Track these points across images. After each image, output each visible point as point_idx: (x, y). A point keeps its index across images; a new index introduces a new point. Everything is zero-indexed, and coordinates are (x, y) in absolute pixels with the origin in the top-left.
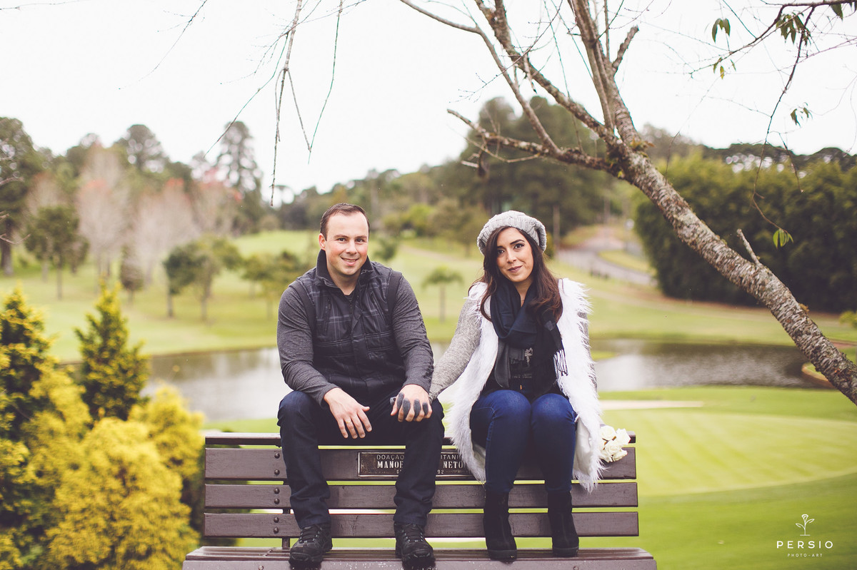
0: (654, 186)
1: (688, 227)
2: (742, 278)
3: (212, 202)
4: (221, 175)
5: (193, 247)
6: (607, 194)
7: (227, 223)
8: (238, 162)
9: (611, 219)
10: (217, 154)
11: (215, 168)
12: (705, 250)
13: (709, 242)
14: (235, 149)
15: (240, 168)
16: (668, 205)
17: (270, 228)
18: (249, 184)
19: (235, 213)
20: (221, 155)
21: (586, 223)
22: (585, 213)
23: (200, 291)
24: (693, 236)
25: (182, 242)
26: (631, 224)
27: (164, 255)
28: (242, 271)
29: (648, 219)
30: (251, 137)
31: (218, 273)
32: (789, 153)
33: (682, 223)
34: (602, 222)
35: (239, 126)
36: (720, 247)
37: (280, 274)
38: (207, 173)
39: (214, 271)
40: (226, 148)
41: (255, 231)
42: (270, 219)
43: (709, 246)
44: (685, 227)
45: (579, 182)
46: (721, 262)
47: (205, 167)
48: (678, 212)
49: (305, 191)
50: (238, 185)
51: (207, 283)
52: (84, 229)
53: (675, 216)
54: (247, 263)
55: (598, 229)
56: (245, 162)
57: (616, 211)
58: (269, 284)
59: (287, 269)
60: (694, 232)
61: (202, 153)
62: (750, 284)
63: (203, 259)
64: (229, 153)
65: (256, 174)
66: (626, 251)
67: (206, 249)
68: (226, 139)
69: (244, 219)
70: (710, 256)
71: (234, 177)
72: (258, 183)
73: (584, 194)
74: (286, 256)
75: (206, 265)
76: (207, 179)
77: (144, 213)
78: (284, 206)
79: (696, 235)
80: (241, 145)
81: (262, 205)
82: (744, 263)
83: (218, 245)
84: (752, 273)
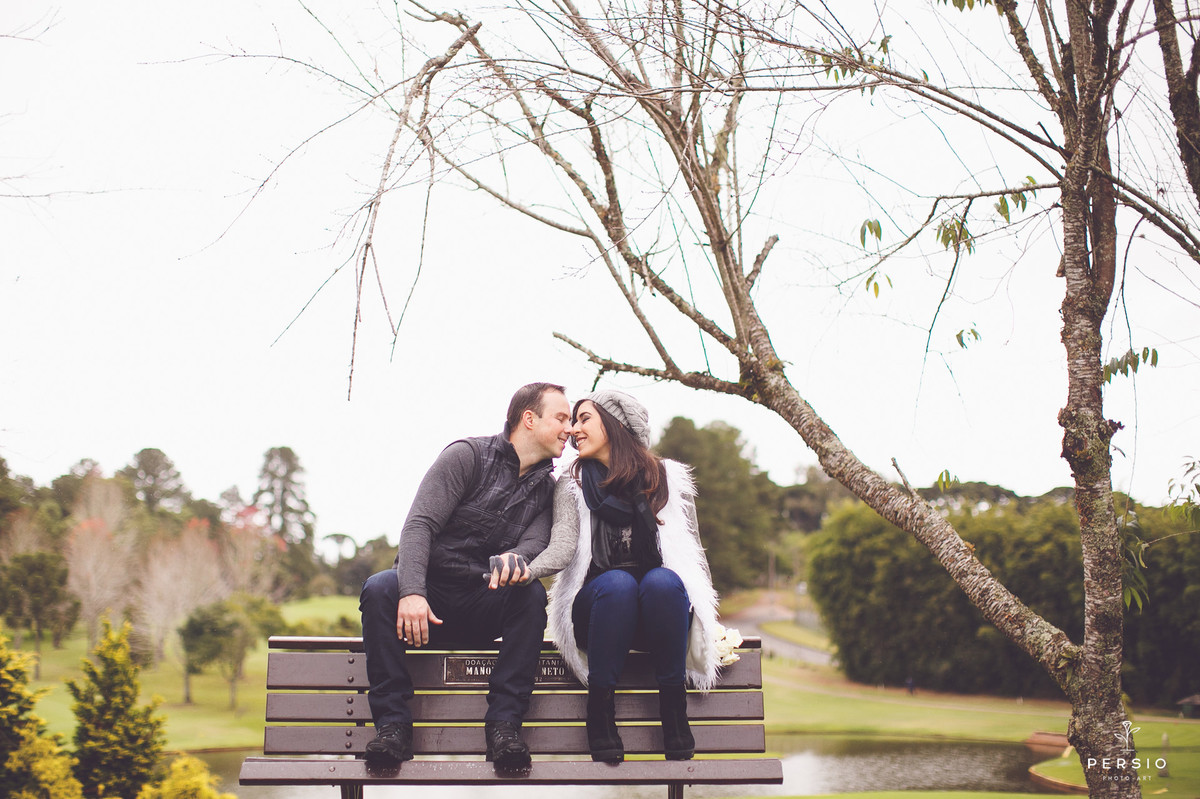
0: (794, 410)
1: (834, 455)
2: (896, 513)
3: (249, 551)
4: (259, 519)
5: (221, 609)
6: (771, 547)
7: (266, 582)
8: (283, 503)
9: (779, 580)
10: (256, 491)
11: (253, 508)
12: (854, 481)
13: (858, 472)
14: (278, 485)
15: (286, 509)
16: (811, 431)
17: (321, 592)
18: (297, 532)
19: (276, 568)
20: (260, 492)
21: (745, 586)
22: (744, 573)
23: (229, 670)
24: (839, 466)
25: (206, 603)
26: (803, 587)
27: (182, 621)
29: (830, 576)
30: (301, 469)
31: (254, 646)
32: (1010, 494)
33: (827, 451)
34: (765, 586)
35: (286, 455)
36: (871, 477)
38: (239, 515)
39: (248, 643)
40: (266, 482)
41: (304, 596)
42: (325, 579)
43: (858, 476)
44: (831, 456)
45: (734, 531)
46: (873, 495)
47: (240, 508)
48: (822, 438)
49: (370, 542)
50: (283, 531)
51: (239, 660)
52: (73, 585)
53: (818, 443)
55: (759, 594)
56: (292, 503)
57: (784, 570)
60: (840, 461)
61: (235, 488)
62: (907, 518)
63: (235, 625)
64: (271, 490)
65: (308, 518)
66: (797, 622)
67: (238, 614)
68: (268, 472)
69: (289, 579)
70: (859, 489)
71: (277, 522)
72: (308, 530)
73: (742, 547)
74: (344, 623)
75: (237, 633)
76: (240, 524)
77: (155, 565)
78: (343, 562)
79: (843, 465)
80: (287, 479)
81: (314, 560)
82: (899, 495)
83: (254, 606)
84: (908, 506)
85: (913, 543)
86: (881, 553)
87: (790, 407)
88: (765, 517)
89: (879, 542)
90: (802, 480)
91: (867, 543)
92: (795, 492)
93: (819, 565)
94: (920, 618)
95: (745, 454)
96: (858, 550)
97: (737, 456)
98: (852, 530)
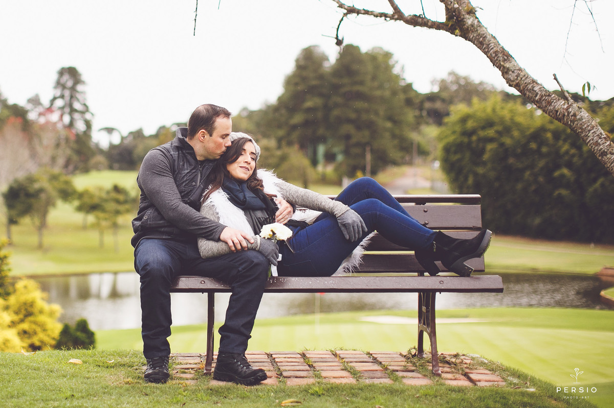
0: (485, 41)
1: (513, 72)
2: (557, 111)
3: (48, 139)
4: (54, 117)
5: (31, 180)
6: (414, 136)
7: (61, 161)
8: (71, 106)
9: (418, 160)
10: (51, 97)
11: (50, 110)
12: (527, 90)
13: (530, 83)
14: (67, 93)
15: (73, 111)
16: (496, 55)
17: (97, 168)
18: (80, 126)
19: (68, 152)
20: (55, 99)
21: (395, 163)
22: (394, 154)
23: (37, 221)
24: (517, 79)
25: (21, 175)
26: (437, 164)
27: (4, 188)
28: (76, 203)
29: (455, 158)
30: (83, 83)
31: (54, 205)
33: (508, 69)
34: (410, 163)
35: (72, 72)
36: (539, 87)
37: (111, 206)
38: (40, 114)
39: (50, 203)
40: (58, 93)
41: (86, 170)
42: (100, 159)
43: (530, 87)
44: (510, 72)
45: (389, 125)
46: (540, 99)
47: (40, 109)
48: (504, 60)
49: (131, 133)
50: (71, 125)
51: (44, 214)
53: (502, 63)
54: (81, 196)
55: (406, 169)
56: (77, 106)
57: (423, 152)
58: (101, 215)
59: (118, 202)
60: (517, 76)
61: (37, 96)
62: (564, 115)
63: (41, 190)
64: (62, 97)
65: (88, 116)
67: (43, 183)
68: (59, 84)
70: (531, 95)
71: (67, 119)
72: (88, 124)
73: (394, 136)
74: (116, 189)
75: (43, 196)
76: (42, 120)
78: (112, 147)
79: (519, 78)
80: (73, 89)
81: (92, 145)
82: (559, 100)
83: (54, 178)
84: (565, 107)
85: (516, 134)
86: (491, 140)
87: (481, 39)
88: (410, 115)
89: (491, 132)
90: (436, 89)
91: (482, 133)
92: (431, 97)
93: (447, 150)
94: (519, 186)
95: (396, 70)
96: (474, 138)
97: (391, 71)
98: (470, 124)
